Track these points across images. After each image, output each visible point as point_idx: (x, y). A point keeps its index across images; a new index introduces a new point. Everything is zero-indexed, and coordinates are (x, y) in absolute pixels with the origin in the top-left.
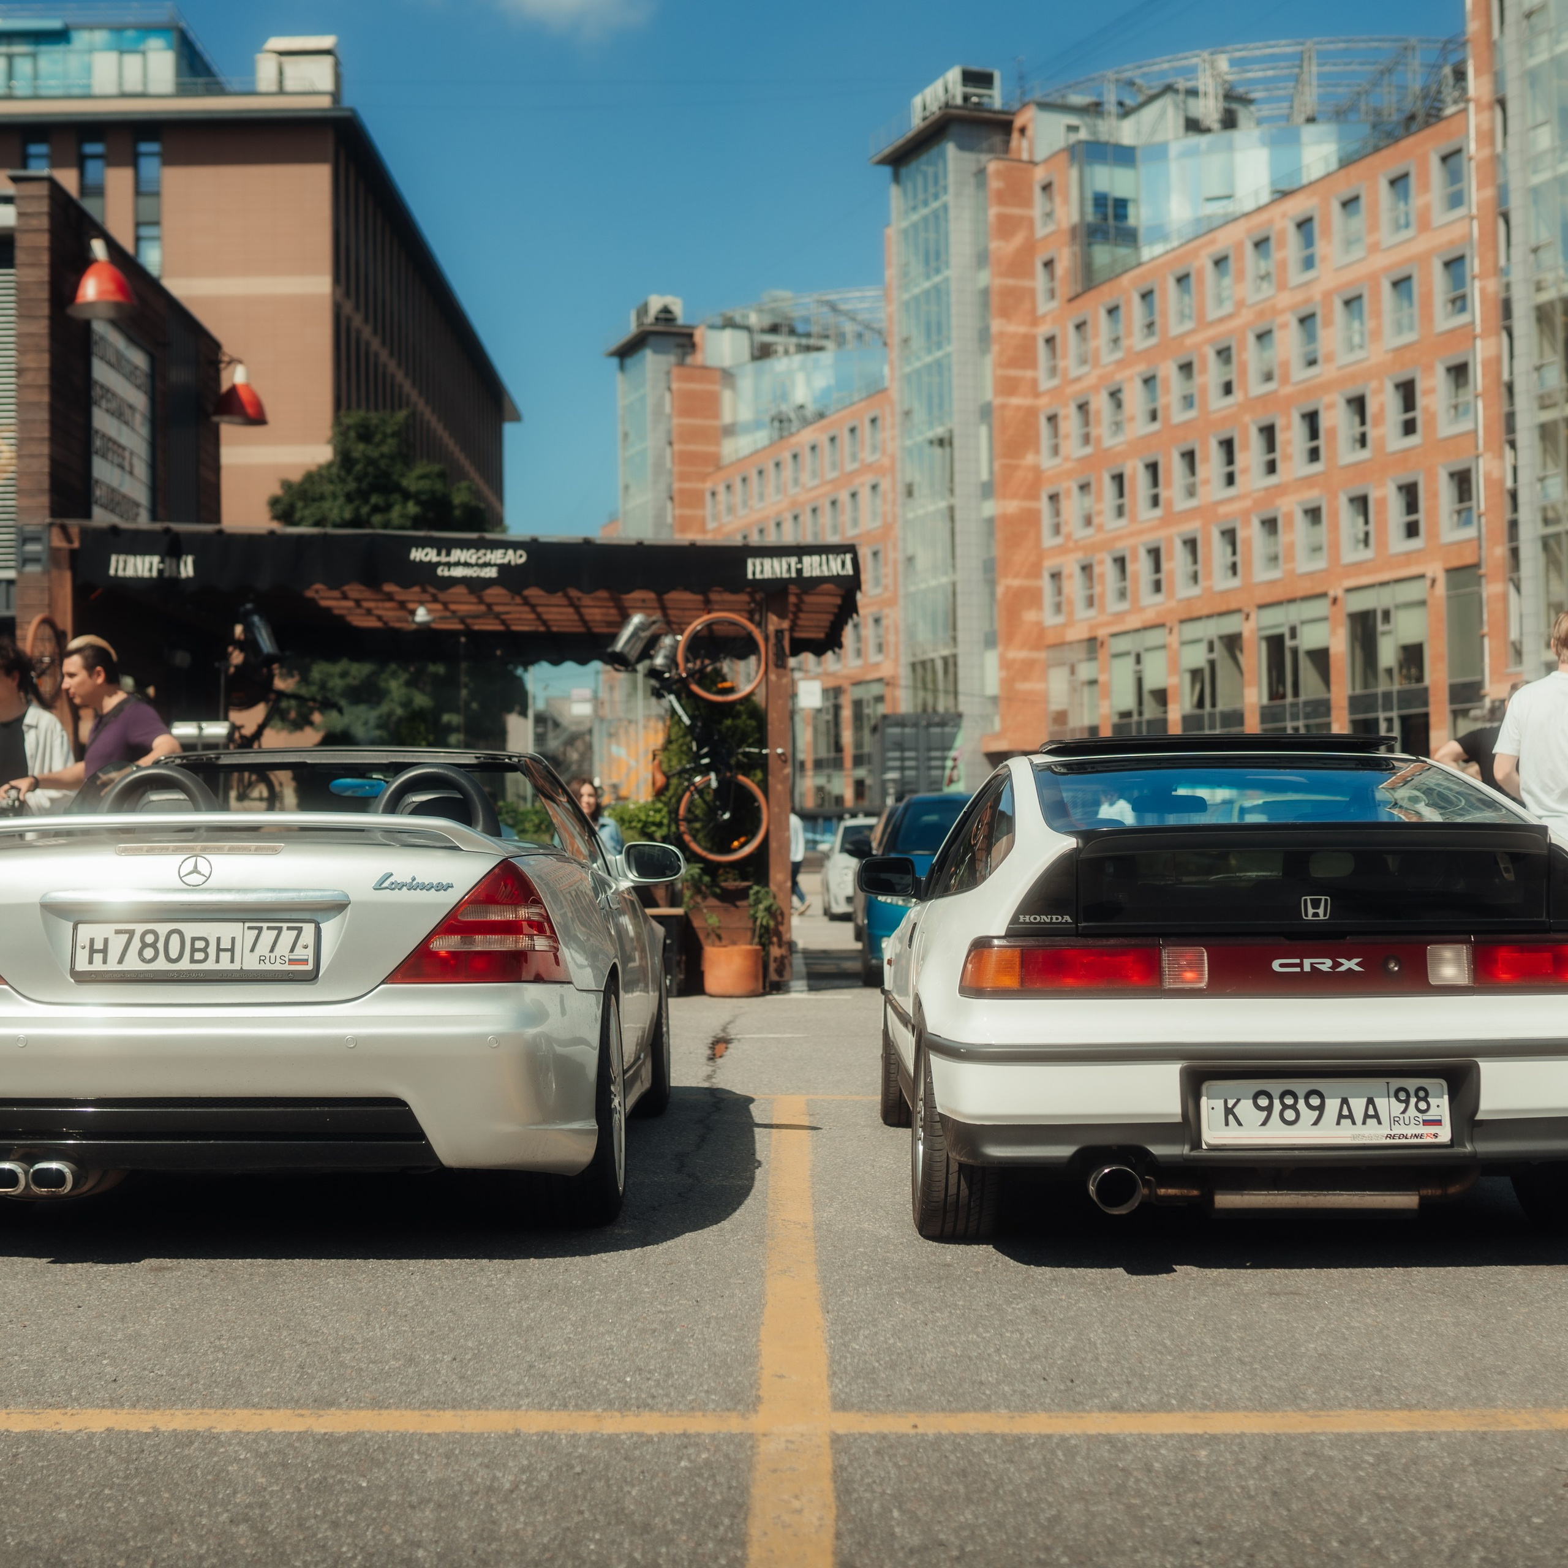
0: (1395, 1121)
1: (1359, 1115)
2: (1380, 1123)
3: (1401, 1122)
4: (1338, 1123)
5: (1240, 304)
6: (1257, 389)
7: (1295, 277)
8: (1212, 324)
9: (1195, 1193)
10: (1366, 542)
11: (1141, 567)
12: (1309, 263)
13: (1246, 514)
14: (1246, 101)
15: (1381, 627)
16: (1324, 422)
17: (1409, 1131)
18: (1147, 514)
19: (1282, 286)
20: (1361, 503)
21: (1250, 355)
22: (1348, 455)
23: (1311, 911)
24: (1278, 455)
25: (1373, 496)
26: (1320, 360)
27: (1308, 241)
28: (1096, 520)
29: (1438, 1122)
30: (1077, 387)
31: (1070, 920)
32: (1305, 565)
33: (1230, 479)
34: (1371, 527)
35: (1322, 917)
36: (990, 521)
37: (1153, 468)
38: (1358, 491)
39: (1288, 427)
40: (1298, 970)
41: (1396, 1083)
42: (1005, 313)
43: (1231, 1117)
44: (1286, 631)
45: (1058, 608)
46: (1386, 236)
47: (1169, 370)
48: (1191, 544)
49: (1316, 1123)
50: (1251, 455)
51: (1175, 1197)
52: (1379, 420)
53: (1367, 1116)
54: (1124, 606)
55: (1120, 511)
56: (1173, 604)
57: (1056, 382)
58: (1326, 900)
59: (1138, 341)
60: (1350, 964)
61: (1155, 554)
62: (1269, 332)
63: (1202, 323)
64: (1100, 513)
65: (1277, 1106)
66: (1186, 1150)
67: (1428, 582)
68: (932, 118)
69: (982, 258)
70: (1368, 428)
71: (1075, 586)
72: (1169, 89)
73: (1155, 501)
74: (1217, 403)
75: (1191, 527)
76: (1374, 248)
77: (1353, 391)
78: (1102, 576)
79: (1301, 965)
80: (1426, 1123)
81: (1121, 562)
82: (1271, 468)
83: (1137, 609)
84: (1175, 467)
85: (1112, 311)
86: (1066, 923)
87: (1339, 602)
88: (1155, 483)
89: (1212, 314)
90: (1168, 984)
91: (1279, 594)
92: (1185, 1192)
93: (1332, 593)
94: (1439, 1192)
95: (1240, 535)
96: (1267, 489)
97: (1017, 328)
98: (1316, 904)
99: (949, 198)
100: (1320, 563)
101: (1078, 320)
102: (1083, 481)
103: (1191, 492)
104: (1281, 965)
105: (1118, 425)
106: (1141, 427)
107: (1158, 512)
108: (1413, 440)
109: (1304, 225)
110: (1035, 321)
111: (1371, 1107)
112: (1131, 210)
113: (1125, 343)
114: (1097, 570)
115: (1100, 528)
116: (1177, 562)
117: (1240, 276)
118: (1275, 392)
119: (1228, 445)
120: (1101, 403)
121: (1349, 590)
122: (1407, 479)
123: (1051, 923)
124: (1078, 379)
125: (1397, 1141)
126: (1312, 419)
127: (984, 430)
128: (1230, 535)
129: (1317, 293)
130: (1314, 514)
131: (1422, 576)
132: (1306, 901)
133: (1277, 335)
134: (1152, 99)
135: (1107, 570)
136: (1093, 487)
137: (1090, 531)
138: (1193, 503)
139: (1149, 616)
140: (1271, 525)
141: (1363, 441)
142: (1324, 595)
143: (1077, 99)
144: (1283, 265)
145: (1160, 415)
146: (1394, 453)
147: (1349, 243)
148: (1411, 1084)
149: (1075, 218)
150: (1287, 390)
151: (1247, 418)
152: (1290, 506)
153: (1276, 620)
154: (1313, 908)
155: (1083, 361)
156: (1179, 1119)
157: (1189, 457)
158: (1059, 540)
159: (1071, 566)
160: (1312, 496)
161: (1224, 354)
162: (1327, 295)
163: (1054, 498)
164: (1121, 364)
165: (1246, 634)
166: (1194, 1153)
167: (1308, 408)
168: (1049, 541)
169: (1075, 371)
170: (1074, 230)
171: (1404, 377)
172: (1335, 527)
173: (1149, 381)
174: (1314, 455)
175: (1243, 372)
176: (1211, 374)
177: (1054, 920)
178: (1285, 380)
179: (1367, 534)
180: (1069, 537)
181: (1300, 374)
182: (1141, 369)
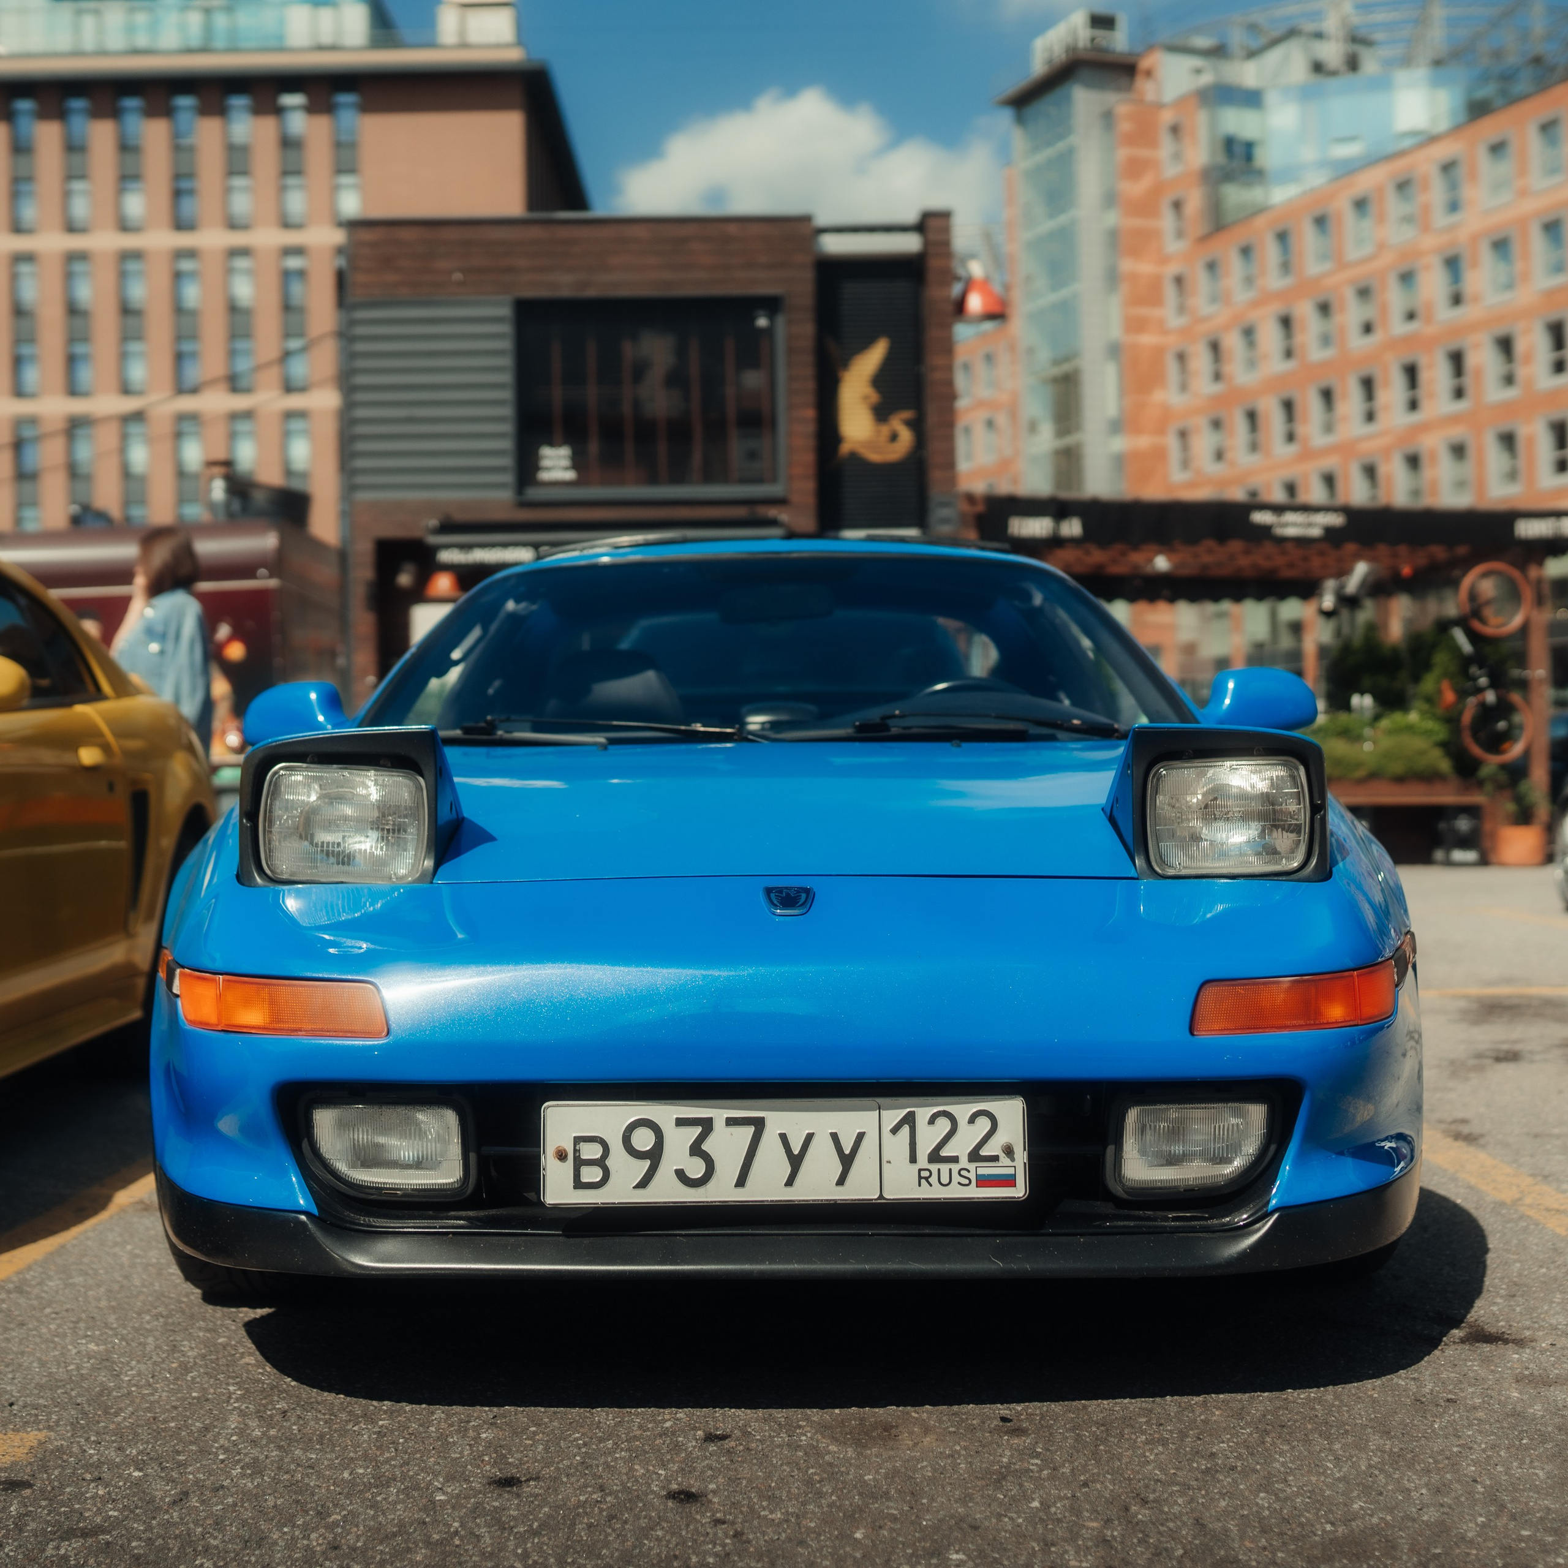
5: (1382, 246)
6: (1399, 328)
7: (1441, 219)
8: (1352, 264)
10: (1514, 476)
12: (1454, 206)
13: (1387, 452)
14: (1369, 43)
16: (1471, 361)
18: (1282, 450)
19: (1426, 229)
20: (1508, 440)
21: (1393, 294)
22: (1495, 394)
24: (1422, 392)
25: (1523, 432)
26: (1466, 299)
27: (1453, 186)
28: (1229, 455)
30: (1206, 326)
32: (1450, 499)
33: (1370, 417)
34: (1519, 463)
36: (1120, 457)
37: (1288, 406)
38: (1505, 427)
39: (1432, 366)
42: (1135, 252)
46: (1537, 181)
47: (1305, 311)
48: (1328, 478)
50: (1393, 392)
52: (1528, 359)
55: (1254, 447)
57: (1184, 320)
59: (1274, 281)
61: (1293, 490)
62: (1412, 273)
63: (1342, 264)
64: (1232, 448)
68: (1058, 62)
69: (1110, 199)
70: (1516, 367)
72: (1292, 33)
74: (1358, 343)
75: (1330, 463)
76: (1523, 193)
77: (1501, 330)
82: (1413, 405)
84: (1313, 405)
85: (1246, 251)
88: (1291, 420)
89: (1352, 255)
95: (1381, 471)
96: (1409, 426)
97: (1145, 268)
99: (1074, 139)
100: (1465, 499)
101: (1209, 260)
102: (1214, 418)
103: (1328, 428)
105: (1251, 364)
106: (1276, 365)
107: (1294, 448)
108: (1563, 379)
109: (1448, 167)
110: (1164, 260)
112: (1258, 152)
113: (1259, 282)
115: (1234, 462)
117: (1381, 219)
118: (1418, 332)
119: (1368, 385)
120: (1233, 342)
122: (1557, 416)
124: (1210, 317)
126: (1457, 360)
127: (1112, 367)
128: (1370, 471)
129: (1462, 235)
130: (1459, 451)
133: (1421, 277)
134: (1275, 42)
136: (1226, 424)
137: (1221, 466)
138: (1331, 439)
140: (1413, 461)
141: (1510, 379)
143: (1202, 42)
144: (1426, 209)
145: (1295, 353)
146: (1543, 392)
147: (1496, 188)
149: (1205, 159)
150: (1430, 330)
151: (1389, 357)
152: (1434, 443)
155: (1214, 300)
157: (1327, 395)
158: (1188, 475)
160: (1457, 433)
161: (1364, 293)
162: (1474, 239)
163: (1183, 434)
164: (1256, 304)
167: (1453, 347)
168: (1177, 476)
169: (1206, 310)
170: (1203, 172)
171: (1554, 317)
172: (1481, 463)
173: (1286, 322)
174: (1459, 393)
175: (1384, 310)
176: (1352, 314)
178: (1429, 320)
179: (1514, 469)
180: (1199, 472)
181: (1445, 314)
182: (1275, 309)
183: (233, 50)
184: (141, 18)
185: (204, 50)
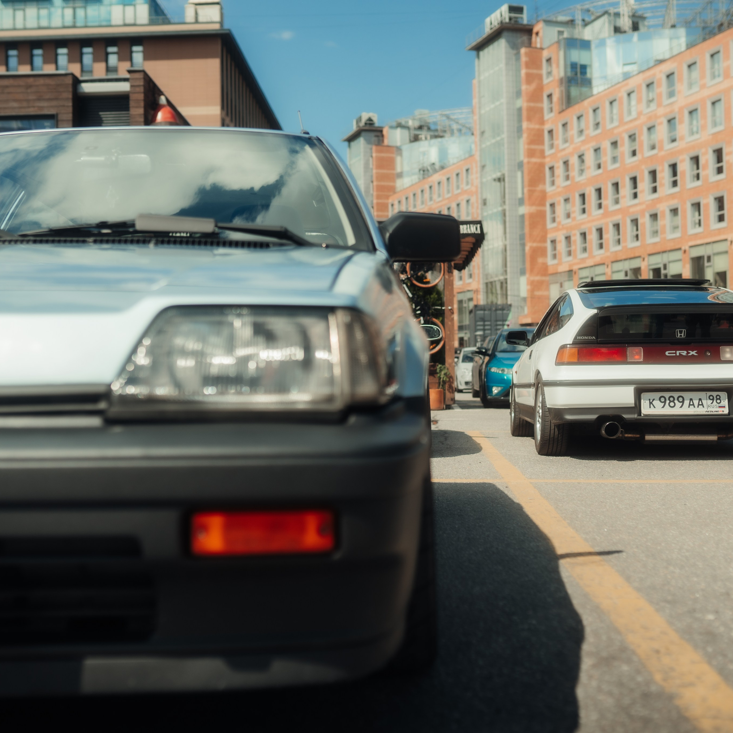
0: (708, 406)
1: (696, 404)
2: (703, 407)
3: (711, 406)
4: (689, 407)
5: (640, 114)
6: (648, 153)
7: (665, 101)
8: (627, 123)
9: (638, 436)
10: (700, 224)
11: (593, 237)
12: (671, 94)
13: (643, 212)
14: (643, 18)
15: (706, 264)
16: (679, 169)
17: (714, 410)
18: (596, 213)
19: (659, 105)
20: (697, 206)
21: (644, 137)
22: (691, 184)
23: (679, 335)
24: (657, 184)
25: (703, 202)
26: (678, 140)
27: (672, 84)
28: (572, 215)
29: (724, 407)
30: (563, 153)
31: (595, 338)
32: (670, 236)
33: (635, 196)
34: (702, 217)
35: (683, 337)
36: (522, 216)
37: (599, 191)
38: (696, 201)
39: (663, 171)
40: (675, 355)
41: (709, 393)
42: (529, 119)
43: (651, 405)
44: (661, 266)
45: (555, 256)
46: (708, 81)
47: (606, 145)
48: (617, 226)
49: (681, 407)
50: (645, 184)
51: (631, 437)
52: (706, 167)
53: (699, 405)
54: (585, 255)
55: (584, 211)
56: (608, 254)
57: (553, 151)
58: (684, 331)
59: (591, 132)
60: (693, 353)
61: (600, 231)
62: (654, 127)
63: (622, 123)
64: (574, 212)
65: (668, 402)
66: (636, 416)
67: (729, 243)
68: (495, 29)
69: (518, 94)
70: (700, 171)
71: (562, 246)
72: (606, 13)
73: (600, 206)
74: (629, 160)
75: (617, 218)
76: (703, 87)
77: (693, 154)
78: (575, 241)
79: (676, 353)
80: (720, 407)
81: (584, 235)
82: (655, 190)
83: (591, 256)
84: (608, 191)
85: (579, 118)
86: (593, 339)
87: (687, 252)
88: (600, 197)
89: (627, 119)
90: (629, 360)
91: (658, 249)
92: (634, 436)
93: (683, 248)
94: (725, 436)
95: (640, 222)
96: (653, 200)
97: (535, 126)
98: (681, 332)
99: (503, 65)
100: (677, 235)
101: (563, 122)
102: (566, 197)
103: (617, 201)
104: (669, 353)
105: (582, 171)
106: (593, 172)
107: (601, 211)
108: (722, 176)
109: (669, 76)
110: (543, 123)
111: (700, 401)
112: (588, 70)
113: (585, 133)
114: (572, 239)
115: (574, 219)
116: (610, 235)
117: (640, 100)
118: (656, 154)
119: (634, 180)
120: (574, 161)
121: (691, 247)
122: (719, 195)
123: (588, 339)
124: (564, 149)
125: (709, 413)
126: (674, 167)
127: (519, 174)
128: (635, 222)
129: (676, 108)
130: (675, 211)
131: (726, 240)
132: (677, 331)
133: (658, 128)
134: (598, 17)
135: (577, 238)
136: (571, 200)
137: (569, 220)
138: (618, 207)
139: (597, 260)
140: (654, 217)
141: (698, 177)
142: (680, 249)
143: (561, 19)
144: (660, 95)
145: (602, 166)
146: (712, 183)
147: (690, 85)
148: (714, 394)
149: (562, 74)
150: (662, 153)
151: (643, 167)
152: (664, 208)
153: (657, 261)
154: (680, 333)
155: (566, 141)
156: (633, 406)
157: (616, 185)
158: (555, 225)
159: (560, 237)
160: (674, 203)
161: (632, 137)
162: (681, 109)
163: (552, 205)
164: (583, 142)
165: (643, 268)
166: (638, 417)
167: (672, 162)
168: (550, 225)
169: (561, 147)
170: (561, 80)
171: (717, 147)
172: (684, 217)
173: (597, 150)
174: (675, 184)
175: (641, 145)
176: (625, 148)
177: (589, 338)
178: (661, 149)
179: (700, 221)
180: (559, 223)
181: (668, 146)
182: (593, 145)
183: (86, 27)
184: (44, 12)
185: (74, 27)
